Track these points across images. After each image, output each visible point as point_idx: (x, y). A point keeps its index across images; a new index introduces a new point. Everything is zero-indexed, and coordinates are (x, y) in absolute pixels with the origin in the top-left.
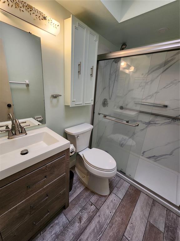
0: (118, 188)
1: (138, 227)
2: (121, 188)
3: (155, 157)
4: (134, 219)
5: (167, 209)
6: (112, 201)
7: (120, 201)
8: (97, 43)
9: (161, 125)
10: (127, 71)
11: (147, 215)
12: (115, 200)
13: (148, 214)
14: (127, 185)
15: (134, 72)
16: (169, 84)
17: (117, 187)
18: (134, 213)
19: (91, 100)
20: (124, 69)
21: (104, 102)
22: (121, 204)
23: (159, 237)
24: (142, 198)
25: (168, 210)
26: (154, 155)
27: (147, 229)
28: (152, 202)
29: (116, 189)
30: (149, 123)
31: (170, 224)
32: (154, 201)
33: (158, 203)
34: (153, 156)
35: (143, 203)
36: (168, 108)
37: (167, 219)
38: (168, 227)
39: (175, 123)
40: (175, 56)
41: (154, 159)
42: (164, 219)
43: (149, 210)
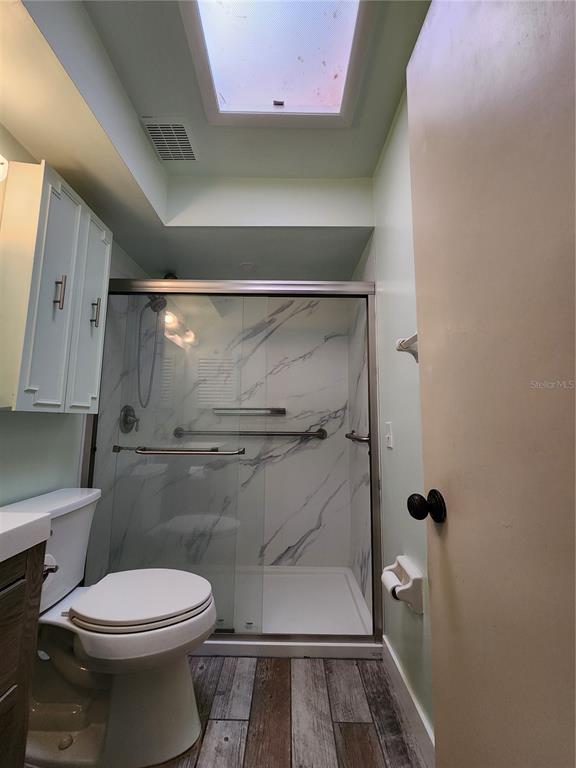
0: (225, 693)
1: (319, 761)
2: (234, 688)
3: (291, 552)
4: (302, 746)
5: (356, 659)
6: (218, 751)
7: (246, 728)
8: (108, 248)
9: (283, 458)
10: (178, 340)
11: (325, 709)
12: (226, 739)
13: (327, 705)
14: (247, 666)
15: (194, 346)
16: (278, 366)
17: (221, 693)
18: (294, 731)
19: (93, 398)
20: (173, 332)
21: (126, 416)
22: (251, 736)
23: (370, 742)
24: (299, 672)
25: (360, 661)
26: (286, 549)
27: (340, 744)
28: (323, 668)
29: (218, 699)
30: (258, 461)
31: (375, 691)
32: (326, 660)
33: (335, 661)
34: (286, 552)
35: (307, 685)
36: (287, 416)
37: (366, 682)
38: (374, 699)
39: (308, 444)
40: (275, 317)
41: (291, 557)
42: (361, 689)
43: (325, 691)
